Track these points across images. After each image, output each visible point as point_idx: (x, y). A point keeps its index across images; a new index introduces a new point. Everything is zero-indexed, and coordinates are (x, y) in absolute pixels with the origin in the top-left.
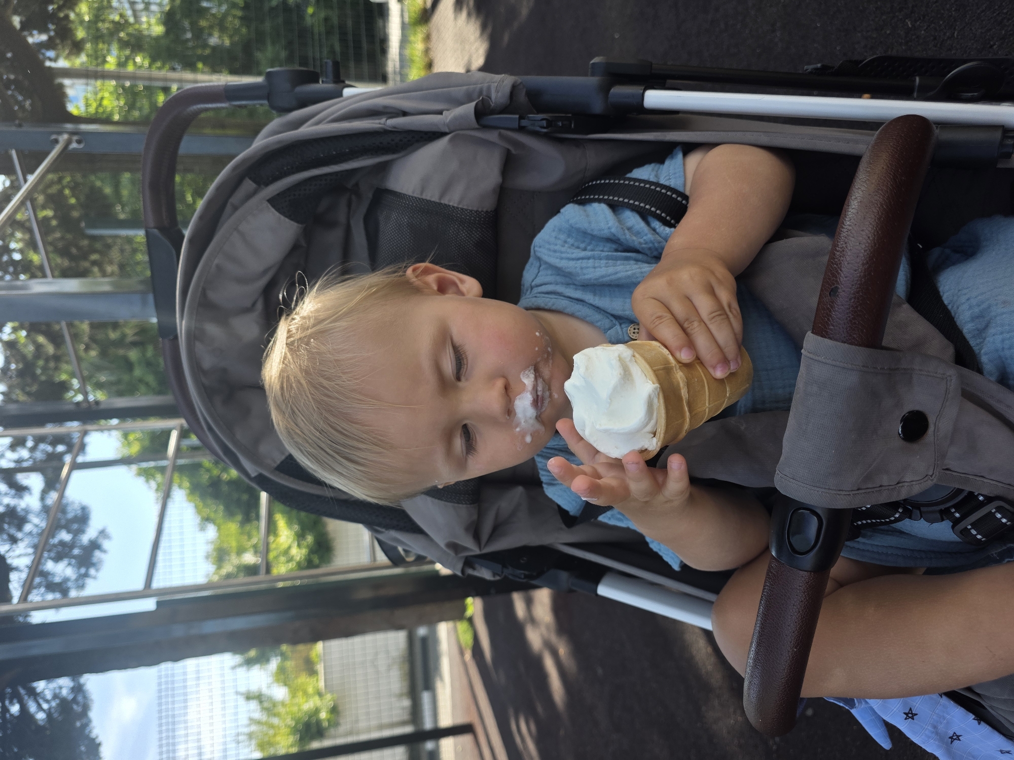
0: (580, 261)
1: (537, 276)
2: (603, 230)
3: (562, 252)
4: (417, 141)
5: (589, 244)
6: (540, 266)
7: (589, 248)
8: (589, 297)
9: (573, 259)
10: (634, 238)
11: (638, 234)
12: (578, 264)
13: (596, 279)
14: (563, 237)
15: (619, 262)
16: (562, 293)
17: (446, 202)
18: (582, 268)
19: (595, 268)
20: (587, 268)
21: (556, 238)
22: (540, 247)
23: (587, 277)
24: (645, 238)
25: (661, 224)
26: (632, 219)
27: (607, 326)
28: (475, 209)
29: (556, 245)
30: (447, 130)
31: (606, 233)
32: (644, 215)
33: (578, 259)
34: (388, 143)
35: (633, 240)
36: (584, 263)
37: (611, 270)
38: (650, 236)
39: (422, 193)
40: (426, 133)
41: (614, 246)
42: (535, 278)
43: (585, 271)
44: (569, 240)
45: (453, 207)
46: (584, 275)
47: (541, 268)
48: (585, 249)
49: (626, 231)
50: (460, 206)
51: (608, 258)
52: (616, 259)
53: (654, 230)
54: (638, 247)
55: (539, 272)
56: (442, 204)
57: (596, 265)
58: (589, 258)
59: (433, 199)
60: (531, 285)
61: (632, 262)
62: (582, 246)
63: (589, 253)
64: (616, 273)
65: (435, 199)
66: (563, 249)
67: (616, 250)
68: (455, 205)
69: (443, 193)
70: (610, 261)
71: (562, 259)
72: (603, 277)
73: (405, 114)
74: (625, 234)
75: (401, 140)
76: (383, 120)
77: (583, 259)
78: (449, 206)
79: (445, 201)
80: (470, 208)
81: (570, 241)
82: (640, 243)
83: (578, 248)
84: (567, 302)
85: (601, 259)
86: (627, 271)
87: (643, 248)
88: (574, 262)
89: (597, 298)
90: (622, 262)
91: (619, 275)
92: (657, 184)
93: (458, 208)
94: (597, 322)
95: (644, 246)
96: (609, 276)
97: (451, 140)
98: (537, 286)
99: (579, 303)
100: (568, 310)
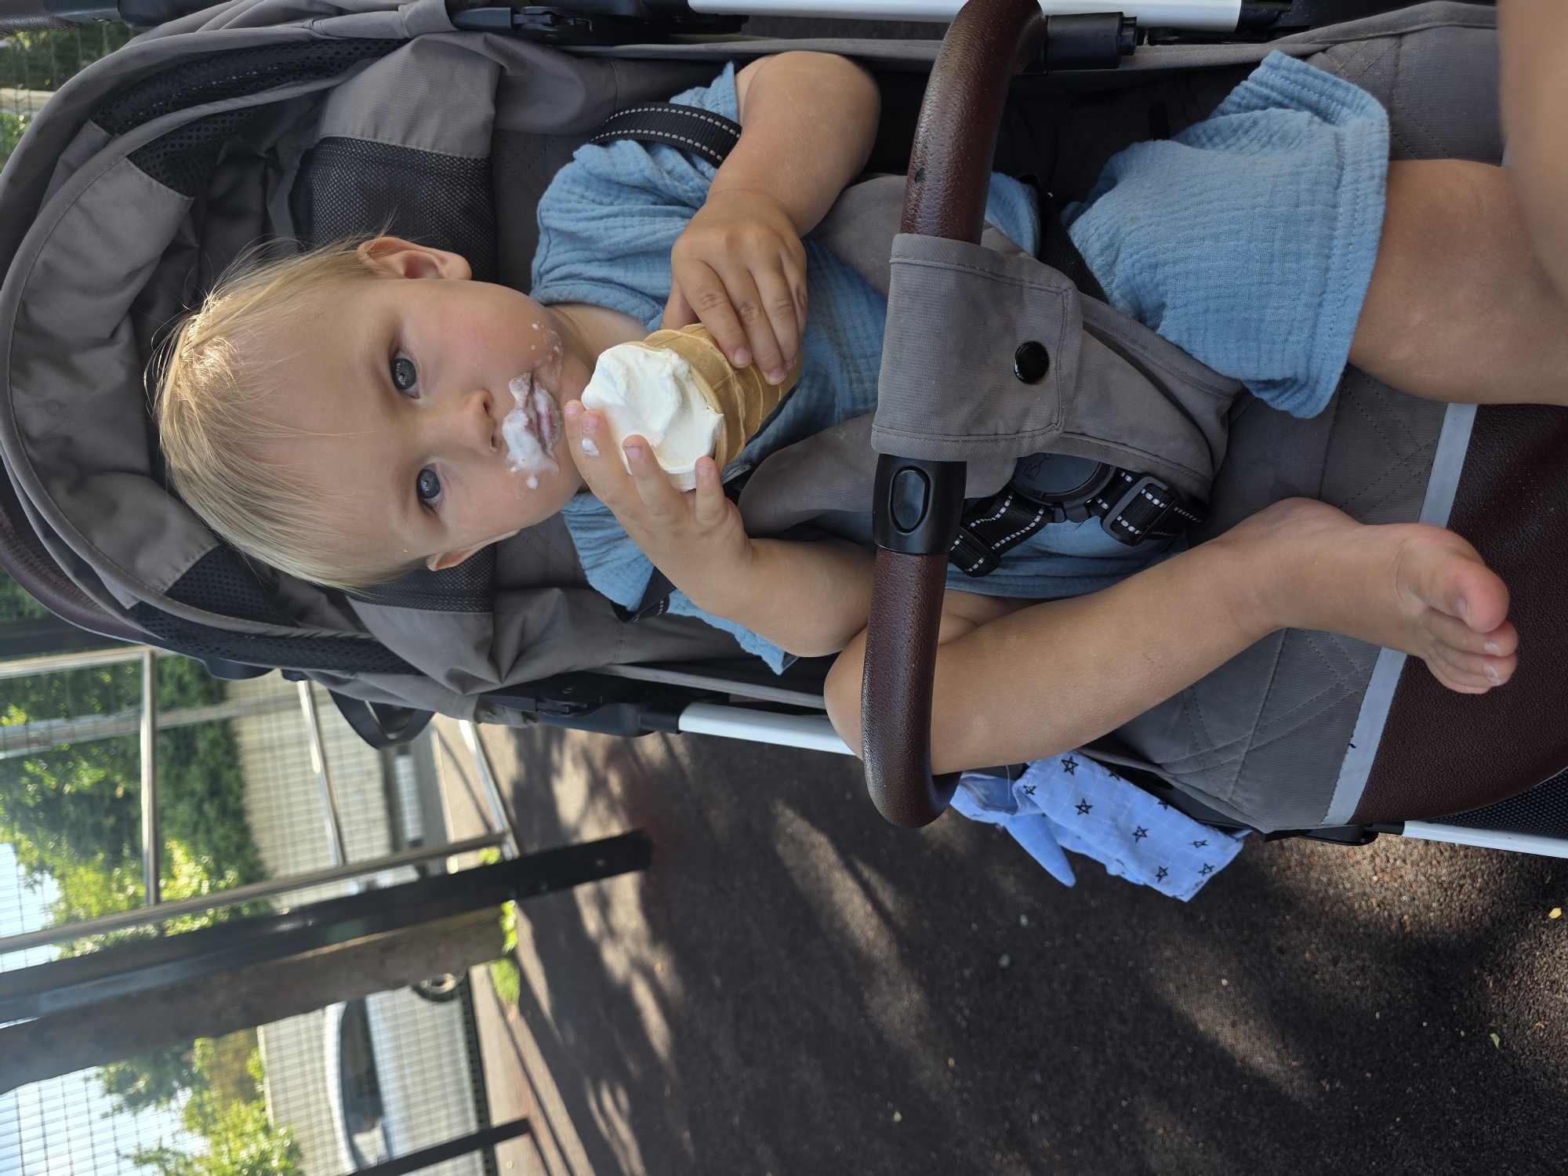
0: (605, 220)
1: (546, 258)
2: (633, 174)
3: (578, 211)
4: (363, 56)
5: (618, 197)
6: (550, 243)
7: (616, 203)
8: (618, 274)
9: (594, 219)
10: (677, 184)
11: (681, 178)
12: (602, 223)
13: (627, 242)
14: (578, 190)
15: (658, 219)
16: (580, 274)
17: (414, 146)
18: (606, 229)
19: (625, 227)
20: (615, 228)
21: (568, 192)
22: (548, 210)
23: (613, 241)
24: (691, 184)
25: (710, 165)
26: (672, 159)
27: (648, 315)
28: (458, 155)
29: (569, 201)
30: (407, 35)
31: (636, 178)
32: (686, 152)
33: (601, 218)
34: (319, 58)
35: (675, 187)
36: (610, 222)
37: (647, 229)
38: (697, 181)
39: (375, 136)
40: (375, 41)
41: (651, 198)
42: (544, 261)
43: (611, 233)
44: (586, 194)
46: (610, 238)
47: (551, 246)
48: (611, 204)
49: (665, 174)
50: (435, 151)
51: (642, 213)
52: (654, 214)
53: (703, 174)
54: (683, 197)
55: (548, 252)
56: (406, 149)
57: (626, 224)
58: (616, 215)
59: (393, 143)
60: (538, 272)
61: (676, 219)
62: (606, 200)
63: (615, 209)
64: (655, 233)
65: (396, 142)
66: (580, 207)
67: (655, 204)
68: (428, 150)
69: (408, 134)
70: (646, 218)
71: (579, 220)
72: (636, 238)
73: (341, 12)
74: (663, 178)
75: (337, 53)
76: (308, 23)
77: (608, 216)
78: (419, 151)
79: (411, 144)
80: (450, 154)
81: (589, 194)
82: (686, 191)
83: (601, 203)
84: (588, 286)
85: (633, 216)
86: (669, 229)
87: (690, 198)
88: (597, 222)
89: (630, 274)
90: (663, 219)
91: (658, 236)
92: (702, 112)
93: (431, 154)
94: (633, 310)
95: (691, 194)
96: (645, 236)
97: (414, 49)
98: (548, 272)
99: (606, 285)
100: (591, 299)
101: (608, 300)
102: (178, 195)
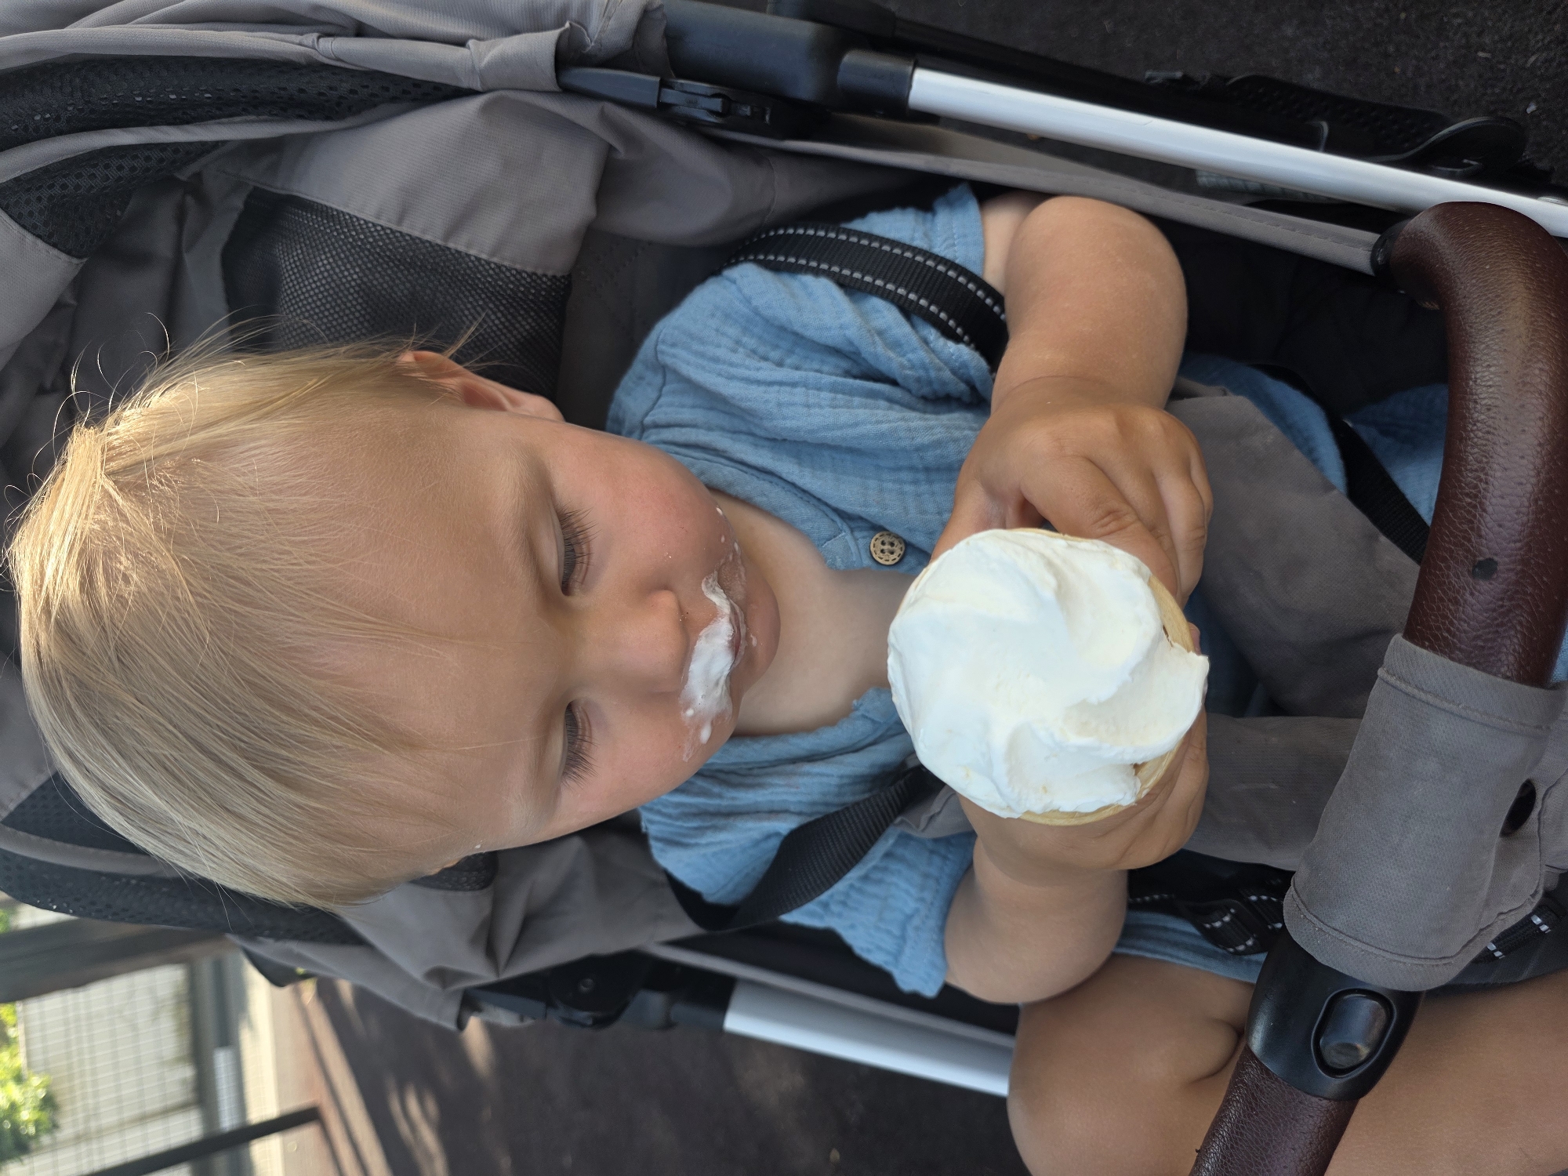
0: (776, 388)
1: (655, 404)
4: (394, 99)
6: (664, 384)
7: (788, 361)
8: (787, 468)
9: (759, 382)
10: (892, 354)
11: (896, 345)
12: (773, 394)
13: (811, 432)
15: (857, 400)
16: (724, 451)
17: (462, 248)
18: (779, 405)
19: (808, 406)
20: (793, 404)
23: (789, 424)
24: (910, 356)
25: (939, 334)
26: (886, 315)
27: (824, 534)
28: (529, 269)
30: (478, 86)
31: (832, 337)
32: (908, 311)
33: (771, 384)
34: (321, 94)
35: (889, 359)
36: (785, 394)
37: (844, 416)
38: (921, 355)
39: (400, 221)
40: (417, 84)
41: (845, 364)
42: (652, 408)
43: (785, 411)
44: (744, 339)
45: (478, 259)
46: (785, 418)
47: (666, 389)
48: (780, 364)
49: (877, 338)
50: (495, 260)
51: (834, 389)
52: (852, 392)
53: (926, 342)
54: (897, 374)
55: (659, 398)
56: (449, 249)
57: (811, 401)
58: (794, 385)
59: (428, 237)
60: (642, 422)
62: (775, 355)
63: (797, 375)
64: (856, 425)
65: (434, 236)
66: (734, 357)
67: (848, 374)
68: (484, 256)
69: (455, 227)
70: (840, 396)
71: (731, 378)
72: (827, 428)
73: (361, 30)
74: (874, 343)
75: (352, 92)
76: (310, 38)
77: (781, 384)
78: (468, 256)
79: (458, 244)
80: (518, 267)
81: (749, 341)
82: (902, 366)
83: (765, 359)
84: (734, 470)
85: (819, 389)
86: (879, 422)
87: (906, 377)
88: (762, 388)
89: (807, 472)
90: (864, 400)
91: (861, 430)
93: (488, 263)
94: (806, 523)
95: (908, 372)
96: (841, 428)
97: (485, 109)
98: (657, 426)
99: (763, 476)
100: (737, 490)
101: (765, 499)
102: (63, 256)
